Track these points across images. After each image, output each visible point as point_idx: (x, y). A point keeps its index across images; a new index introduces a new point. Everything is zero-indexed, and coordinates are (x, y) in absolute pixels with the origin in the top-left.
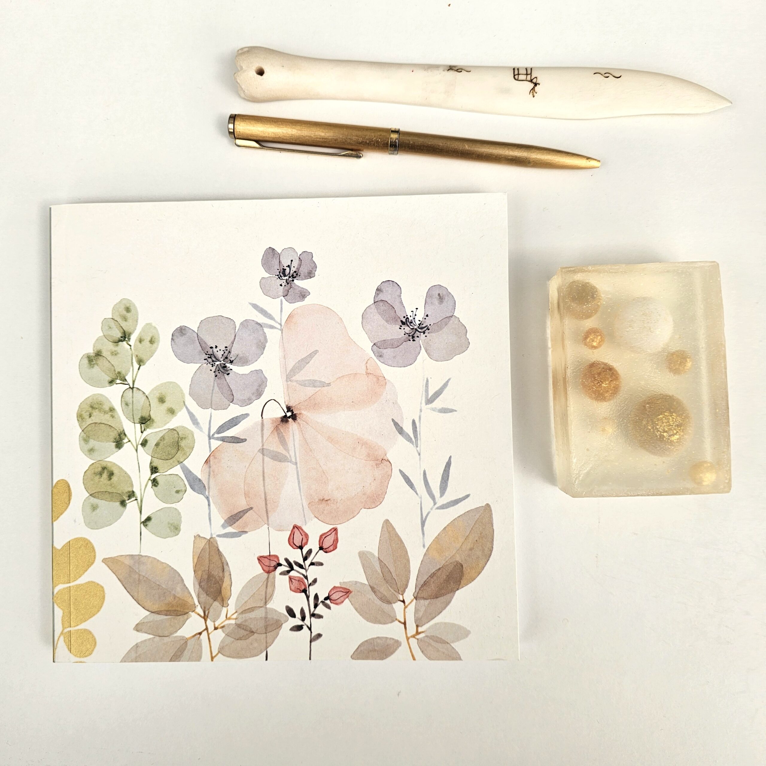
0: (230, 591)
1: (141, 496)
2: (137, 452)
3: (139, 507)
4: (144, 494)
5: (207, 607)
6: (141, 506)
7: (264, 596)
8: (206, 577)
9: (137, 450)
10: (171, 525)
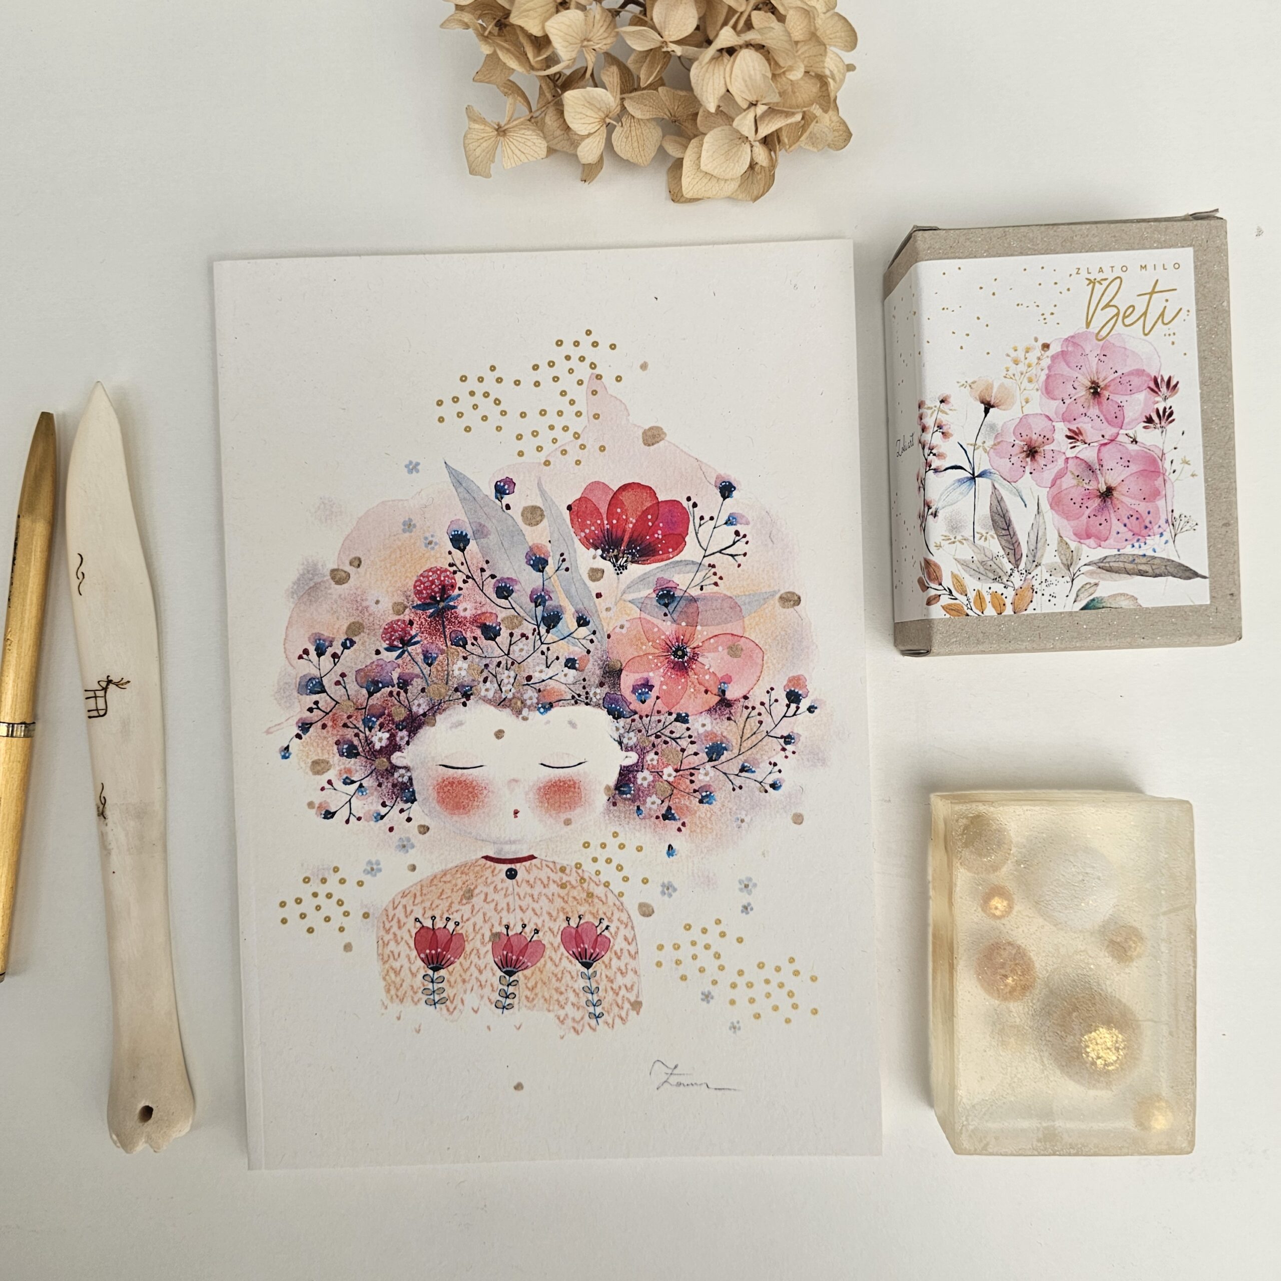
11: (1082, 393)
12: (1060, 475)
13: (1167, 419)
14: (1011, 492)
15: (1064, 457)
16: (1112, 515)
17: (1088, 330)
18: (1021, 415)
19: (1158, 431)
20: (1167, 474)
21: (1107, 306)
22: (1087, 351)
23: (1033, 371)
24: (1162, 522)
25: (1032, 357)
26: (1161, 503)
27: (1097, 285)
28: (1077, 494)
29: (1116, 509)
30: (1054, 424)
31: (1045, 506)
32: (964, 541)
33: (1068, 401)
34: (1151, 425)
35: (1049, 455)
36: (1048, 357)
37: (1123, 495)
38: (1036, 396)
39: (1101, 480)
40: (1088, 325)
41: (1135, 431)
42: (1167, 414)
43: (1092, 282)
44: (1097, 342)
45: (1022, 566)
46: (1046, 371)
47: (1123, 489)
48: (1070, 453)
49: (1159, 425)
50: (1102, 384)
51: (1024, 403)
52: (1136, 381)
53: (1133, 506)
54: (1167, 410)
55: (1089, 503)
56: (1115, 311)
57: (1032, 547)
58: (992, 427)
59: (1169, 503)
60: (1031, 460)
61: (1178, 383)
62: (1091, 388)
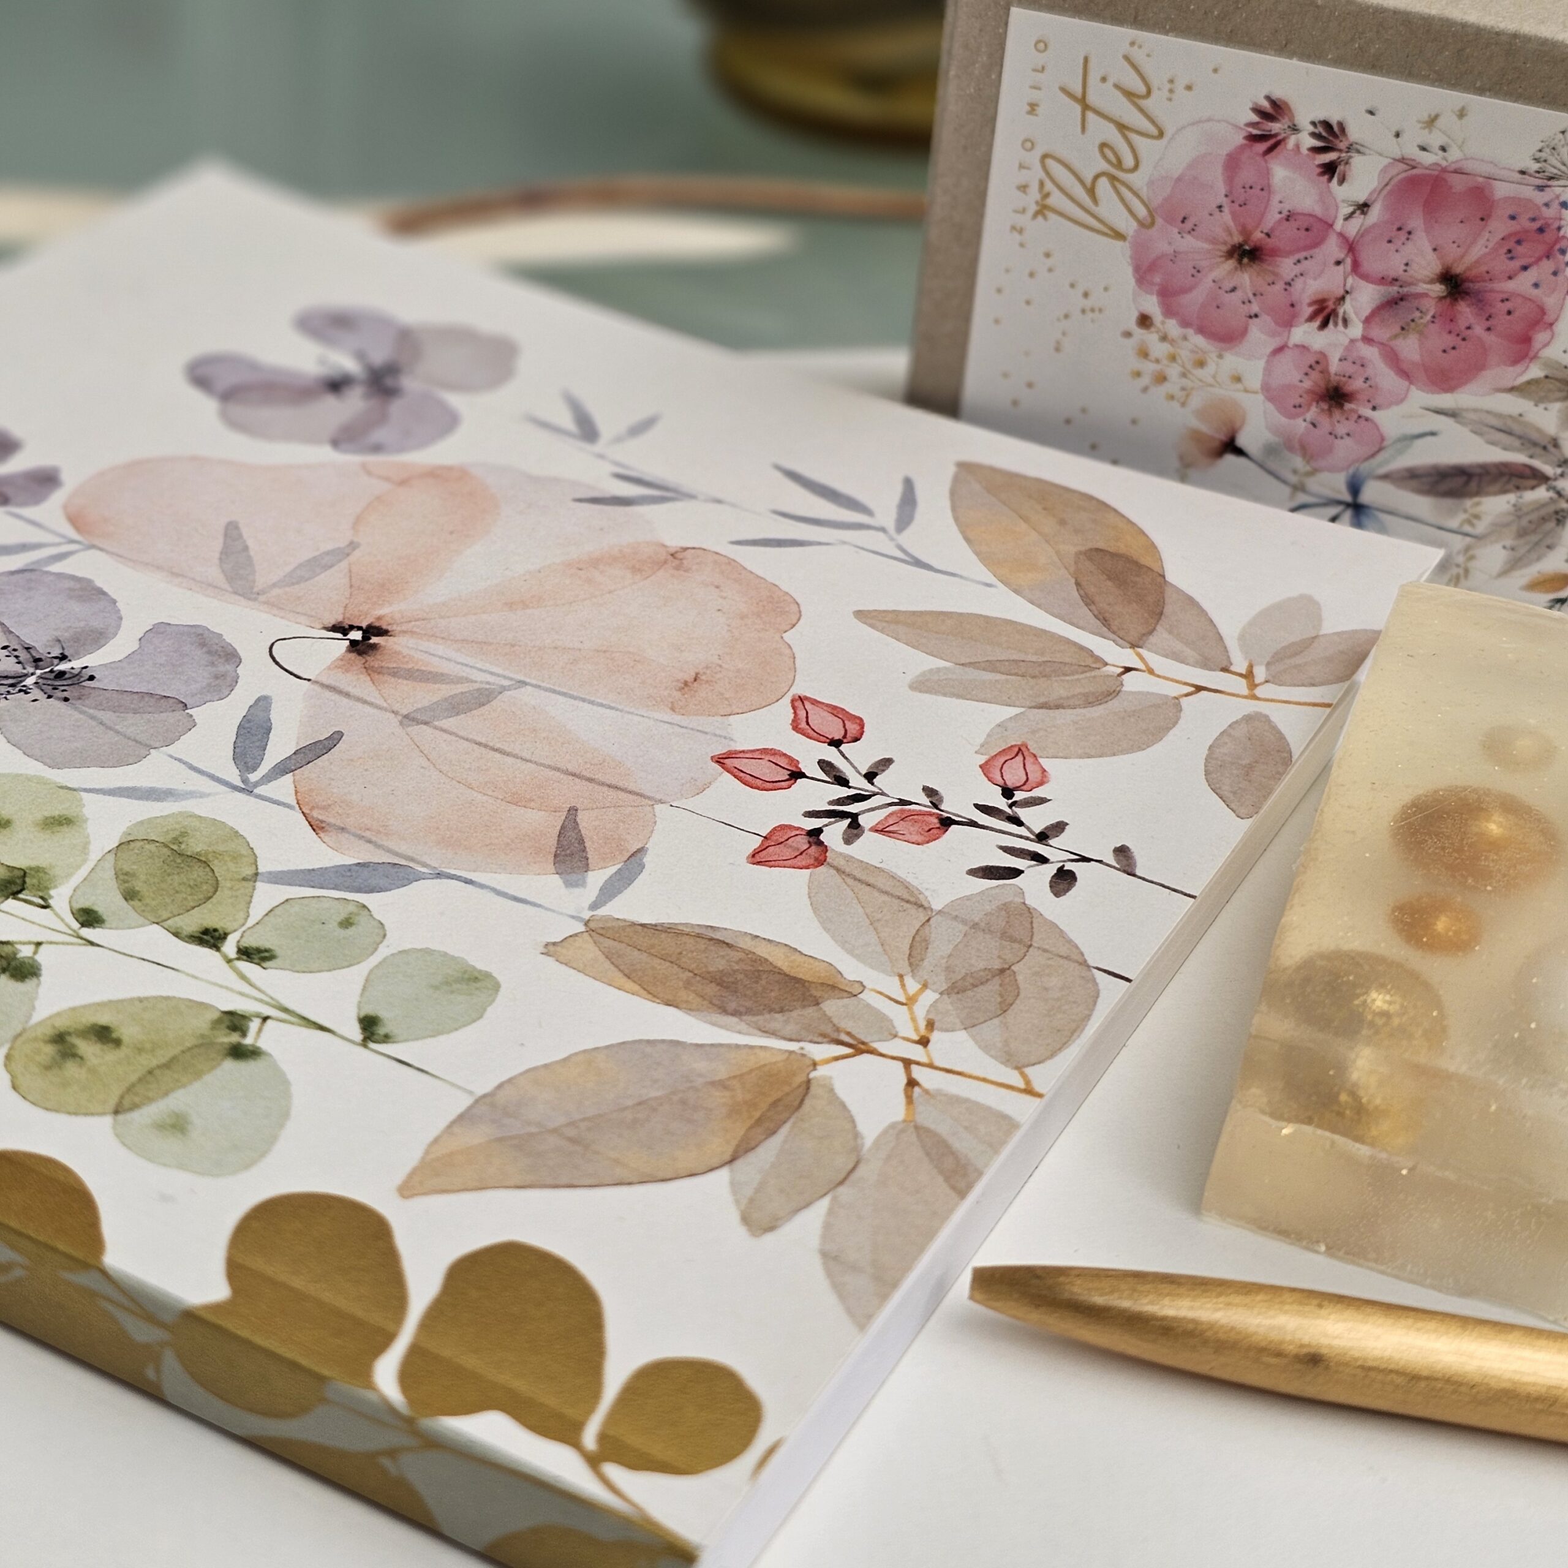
0: (811, 960)
1: (267, 1004)
2: (98, 945)
3: (300, 1025)
4: (267, 995)
5: (828, 1030)
6: (304, 1018)
7: (897, 901)
8: (711, 989)
9: (92, 944)
10: (447, 983)
11: (1246, 279)
12: (1393, 359)
13: (1335, 136)
14: (1400, 452)
15: (1360, 344)
16: (1498, 286)
17: (1129, 238)
18: (1260, 397)
19: (1357, 160)
20: (1444, 164)
21: (1091, 192)
22: (1170, 250)
23: (1185, 354)
24: (1540, 198)
25: (1160, 349)
26: (1501, 190)
27: (1050, 201)
28: (1439, 339)
29: (1487, 277)
30: (1291, 344)
31: (1446, 400)
32: (1471, 553)
33: (1255, 308)
34: (1340, 168)
35: (1349, 368)
36: (1163, 323)
37: (1462, 257)
38: (1232, 361)
39: (1422, 288)
40: (1119, 236)
41: (1343, 201)
42: (1324, 134)
43: (1042, 210)
44: (1154, 229)
45: (1549, 470)
46: (1190, 332)
47: (1452, 252)
48: (1356, 330)
49: (1344, 155)
50: (1237, 239)
51: (1239, 386)
52: (1247, 175)
53: (1491, 245)
54: (1316, 131)
55: (1462, 324)
56: (1103, 182)
57: (1517, 443)
58: (1271, 450)
59: (1504, 174)
60: (1349, 402)
61: (1268, 98)
62: (1240, 262)
